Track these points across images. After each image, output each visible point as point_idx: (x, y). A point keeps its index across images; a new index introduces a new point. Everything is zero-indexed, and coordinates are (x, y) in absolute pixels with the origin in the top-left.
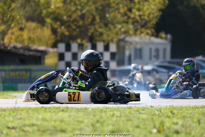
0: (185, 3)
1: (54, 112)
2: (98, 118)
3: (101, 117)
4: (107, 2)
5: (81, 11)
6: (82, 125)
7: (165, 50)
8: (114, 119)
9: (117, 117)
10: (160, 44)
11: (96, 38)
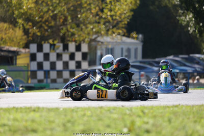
0: (157, 3)
1: (26, 112)
2: (69, 117)
3: (72, 117)
4: (79, 3)
5: (53, 11)
6: (54, 125)
7: (136, 50)
8: (85, 118)
9: (88, 116)
10: (131, 43)
11: (68, 39)
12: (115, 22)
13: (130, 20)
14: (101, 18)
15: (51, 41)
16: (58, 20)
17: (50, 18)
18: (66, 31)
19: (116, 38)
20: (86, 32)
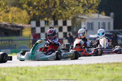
10: (105, 19)
11: (58, 17)
12: (90, 5)
13: (100, 3)
14: (80, 2)
15: (46, 19)
16: (50, 4)
17: (45, 3)
18: (56, 12)
19: (90, 16)
20: (70, 12)
